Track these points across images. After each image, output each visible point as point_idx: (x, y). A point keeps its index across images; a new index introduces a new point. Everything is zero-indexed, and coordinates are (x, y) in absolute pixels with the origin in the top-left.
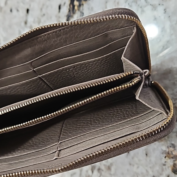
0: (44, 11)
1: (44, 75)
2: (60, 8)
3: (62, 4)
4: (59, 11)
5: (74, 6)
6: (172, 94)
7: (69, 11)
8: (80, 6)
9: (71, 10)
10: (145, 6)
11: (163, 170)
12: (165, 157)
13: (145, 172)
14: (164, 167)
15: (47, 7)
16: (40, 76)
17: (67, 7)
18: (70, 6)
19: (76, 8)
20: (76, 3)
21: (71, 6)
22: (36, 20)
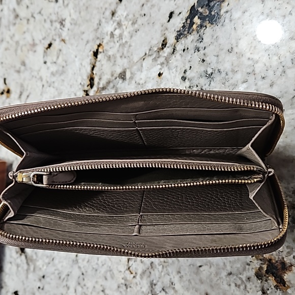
0: (146, 10)
1: (144, 128)
2: (171, 15)
3: (177, 12)
4: (169, 21)
5: (192, 23)
6: (285, 188)
7: (184, 27)
8: (201, 26)
9: (187, 26)
10: (289, 68)
11: (244, 269)
12: (253, 256)
13: (222, 264)
14: (247, 267)
15: (153, 6)
16: (138, 128)
17: (182, 19)
18: (187, 20)
19: (195, 26)
20: (197, 20)
21: (189, 21)
22: (131, 16)
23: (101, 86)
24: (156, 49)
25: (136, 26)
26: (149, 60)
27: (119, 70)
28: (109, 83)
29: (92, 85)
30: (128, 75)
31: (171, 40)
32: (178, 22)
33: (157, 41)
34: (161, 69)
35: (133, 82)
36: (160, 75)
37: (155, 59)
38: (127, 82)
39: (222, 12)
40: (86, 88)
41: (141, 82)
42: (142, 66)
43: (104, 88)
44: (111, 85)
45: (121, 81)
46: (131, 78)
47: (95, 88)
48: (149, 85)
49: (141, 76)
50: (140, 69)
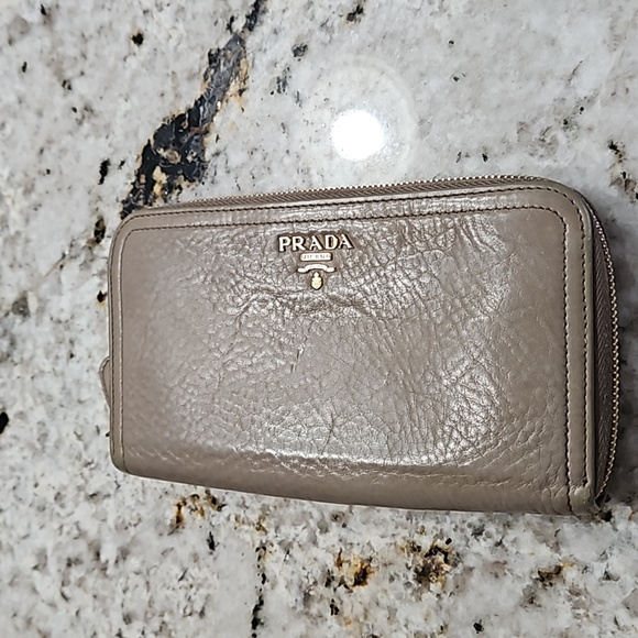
0: (49, 160)
2: (104, 168)
3: (115, 161)
4: (102, 181)
5: (151, 183)
7: (134, 191)
8: (170, 187)
9: (142, 189)
15: (63, 151)
17: (129, 175)
18: (138, 176)
19: (157, 189)
20: (159, 175)
21: (143, 179)
22: (19, 177)
24: (83, 243)
25: (34, 197)
26: (73, 269)
27: (11, 296)
30: (33, 305)
31: (113, 221)
32: (121, 182)
33: (83, 226)
34: (101, 285)
35: (46, 318)
36: (101, 297)
37: (85, 265)
38: (32, 320)
39: (208, 155)
41: (63, 317)
42: (59, 282)
45: (18, 319)
46: (41, 310)
48: (82, 322)
49: (61, 305)
50: (57, 289)
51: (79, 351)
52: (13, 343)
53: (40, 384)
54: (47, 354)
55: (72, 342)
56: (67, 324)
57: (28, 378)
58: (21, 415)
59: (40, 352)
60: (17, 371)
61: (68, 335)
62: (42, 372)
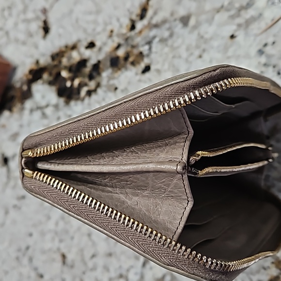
12: (273, 263)
23: (154, 21)
27: (182, 12)
28: (164, 22)
29: (142, 16)
30: (192, 22)
34: (236, 31)
35: (196, 33)
36: (232, 37)
37: (232, 17)
38: (187, 30)
40: (134, 17)
41: (207, 36)
42: (213, 18)
43: (156, 26)
44: (167, 25)
45: (180, 25)
47: (145, 22)
48: (215, 43)
49: (208, 30)
50: (210, 21)
51: (206, 56)
52: (171, 35)
53: (176, 61)
54: (188, 49)
55: (204, 51)
56: (206, 41)
57: (171, 56)
58: (158, 71)
59: (184, 47)
60: (166, 50)
61: (203, 46)
62: (180, 57)
